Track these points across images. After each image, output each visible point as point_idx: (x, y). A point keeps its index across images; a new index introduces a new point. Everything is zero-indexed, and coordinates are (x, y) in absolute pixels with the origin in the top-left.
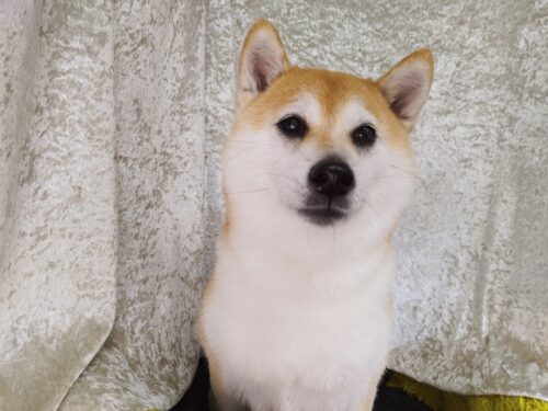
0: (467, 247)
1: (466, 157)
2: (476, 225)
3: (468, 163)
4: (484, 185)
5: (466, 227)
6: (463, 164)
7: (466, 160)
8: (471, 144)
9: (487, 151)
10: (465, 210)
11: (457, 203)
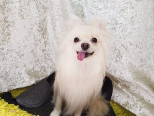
0: (124, 45)
1: (123, 8)
2: (127, 35)
3: (124, 11)
4: (130, 18)
5: (123, 37)
6: (122, 12)
7: (123, 10)
8: (125, 3)
9: (131, 4)
10: (123, 30)
11: (120, 28)
